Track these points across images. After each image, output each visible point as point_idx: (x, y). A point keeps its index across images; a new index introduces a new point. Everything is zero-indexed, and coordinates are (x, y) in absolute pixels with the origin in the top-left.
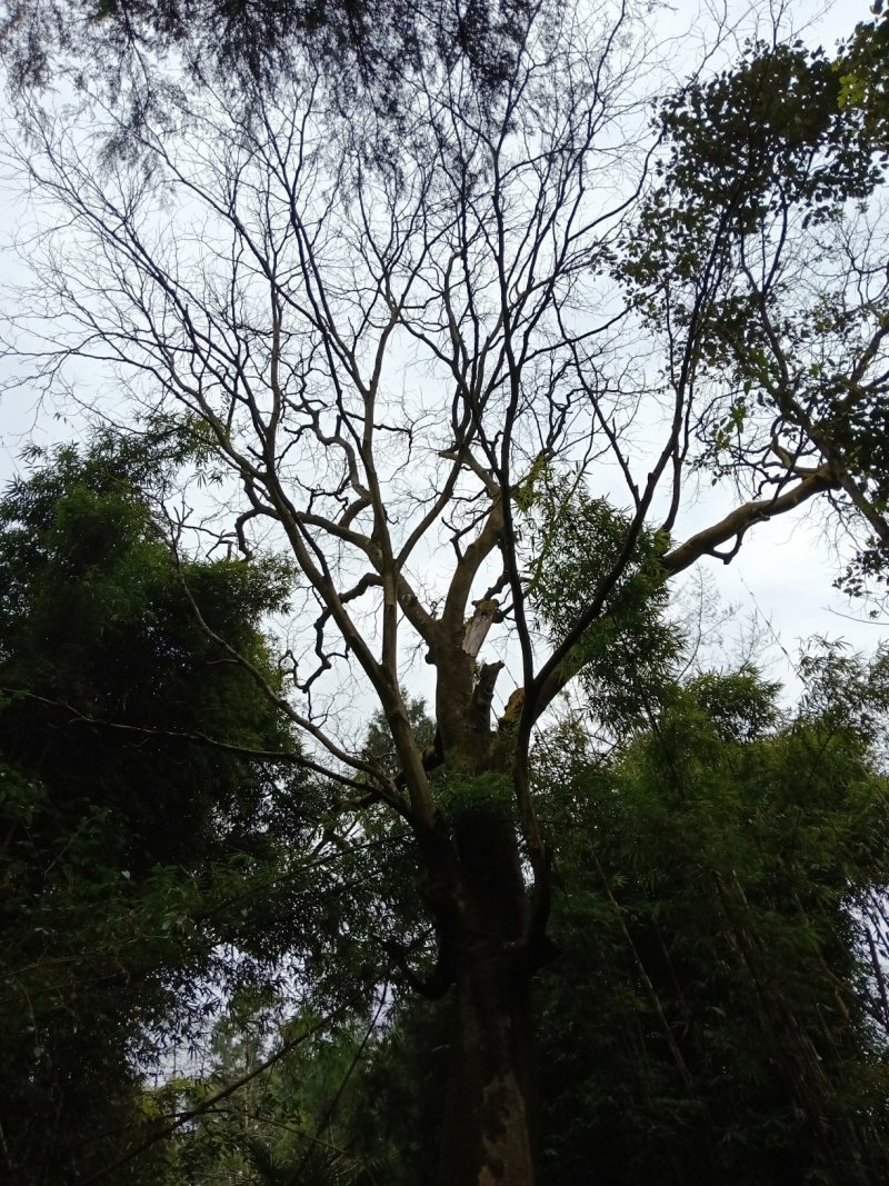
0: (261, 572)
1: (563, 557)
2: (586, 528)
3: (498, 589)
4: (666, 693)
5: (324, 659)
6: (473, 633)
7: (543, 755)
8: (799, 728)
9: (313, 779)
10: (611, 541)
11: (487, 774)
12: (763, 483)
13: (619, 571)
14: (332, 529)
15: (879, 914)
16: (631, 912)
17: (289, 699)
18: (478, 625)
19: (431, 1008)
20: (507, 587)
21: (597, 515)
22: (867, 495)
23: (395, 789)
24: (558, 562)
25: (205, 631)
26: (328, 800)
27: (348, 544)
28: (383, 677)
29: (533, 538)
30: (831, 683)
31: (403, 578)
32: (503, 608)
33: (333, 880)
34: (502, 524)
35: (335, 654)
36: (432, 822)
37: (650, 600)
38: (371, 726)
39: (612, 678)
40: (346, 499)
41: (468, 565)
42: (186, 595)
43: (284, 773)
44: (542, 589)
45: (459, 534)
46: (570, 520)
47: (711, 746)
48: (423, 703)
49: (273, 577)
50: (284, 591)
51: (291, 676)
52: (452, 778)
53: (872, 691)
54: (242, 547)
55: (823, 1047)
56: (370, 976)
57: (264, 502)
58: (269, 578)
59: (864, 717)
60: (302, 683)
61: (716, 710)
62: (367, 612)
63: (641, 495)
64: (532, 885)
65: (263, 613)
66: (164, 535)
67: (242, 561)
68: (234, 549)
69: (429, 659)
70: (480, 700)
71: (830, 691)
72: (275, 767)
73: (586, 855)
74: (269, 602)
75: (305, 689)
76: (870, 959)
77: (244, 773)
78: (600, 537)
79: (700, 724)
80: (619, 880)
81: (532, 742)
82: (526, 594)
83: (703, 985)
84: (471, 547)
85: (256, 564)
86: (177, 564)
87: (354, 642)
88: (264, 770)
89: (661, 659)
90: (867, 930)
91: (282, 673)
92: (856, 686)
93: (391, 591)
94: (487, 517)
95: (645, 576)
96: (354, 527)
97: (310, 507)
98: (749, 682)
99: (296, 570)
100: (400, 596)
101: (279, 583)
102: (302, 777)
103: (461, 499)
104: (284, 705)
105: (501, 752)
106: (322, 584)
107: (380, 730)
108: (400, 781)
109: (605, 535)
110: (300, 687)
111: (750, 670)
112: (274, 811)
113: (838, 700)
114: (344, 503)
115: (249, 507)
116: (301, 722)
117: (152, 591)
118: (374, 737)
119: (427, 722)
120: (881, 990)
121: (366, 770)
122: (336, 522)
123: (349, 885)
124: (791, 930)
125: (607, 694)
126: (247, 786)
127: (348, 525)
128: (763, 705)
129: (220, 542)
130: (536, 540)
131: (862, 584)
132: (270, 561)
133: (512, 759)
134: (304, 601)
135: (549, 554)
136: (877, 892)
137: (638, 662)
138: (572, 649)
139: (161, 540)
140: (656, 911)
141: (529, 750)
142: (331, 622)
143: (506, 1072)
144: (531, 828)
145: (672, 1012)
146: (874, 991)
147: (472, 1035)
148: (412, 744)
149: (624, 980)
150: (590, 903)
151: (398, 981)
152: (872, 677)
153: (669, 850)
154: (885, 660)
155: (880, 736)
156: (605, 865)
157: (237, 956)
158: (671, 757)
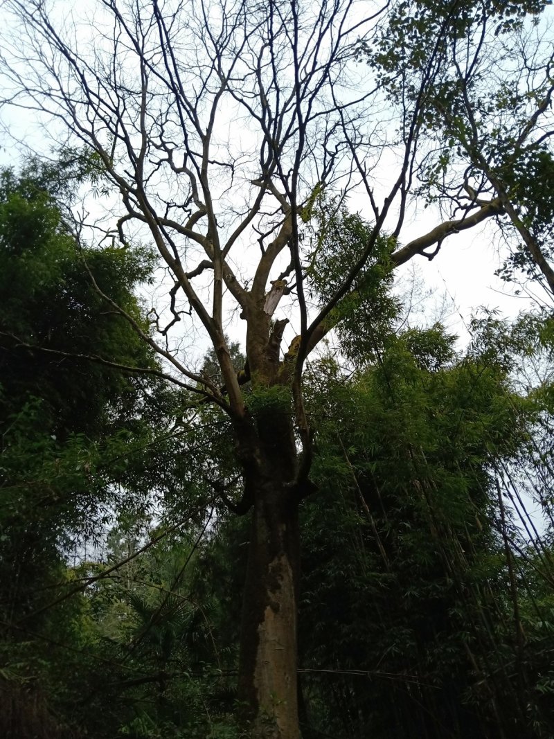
0: (134, 256)
1: (330, 252)
2: (345, 233)
3: (287, 274)
4: (386, 339)
5: (176, 315)
6: (270, 301)
7: (311, 376)
8: (466, 363)
9: (171, 388)
10: (361, 242)
11: (276, 387)
12: (456, 209)
13: (361, 264)
14: (181, 230)
15: (504, 472)
16: (359, 468)
17: (154, 339)
18: (273, 295)
19: (240, 521)
20: (293, 273)
21: (353, 225)
22: (520, 217)
23: (220, 394)
24: (326, 255)
25: (98, 293)
26: (178, 401)
27: (192, 241)
28: (213, 326)
29: (311, 239)
30: (487, 336)
31: (226, 264)
32: (289, 286)
33: (182, 447)
34: (291, 231)
35: (183, 312)
36: (242, 414)
37: (382, 281)
38: (206, 358)
39: (356, 330)
40: (190, 210)
41: (268, 256)
42: (86, 270)
43: (151, 384)
44: (315, 273)
45: (264, 236)
46: (335, 228)
47: (413, 371)
48: (238, 345)
49: (142, 259)
50: (150, 270)
51: (155, 324)
52: (255, 388)
53: (512, 341)
54: (122, 240)
55: (466, 545)
56: (203, 503)
57: (137, 210)
58: (139, 261)
59: (506, 356)
60: (162, 329)
61: (417, 351)
62: (203, 285)
63: (380, 213)
64: (301, 454)
65: (136, 284)
66: (71, 231)
67: (122, 249)
68: (117, 240)
69: (242, 317)
70: (274, 342)
71: (487, 340)
72: (145, 380)
73: (334, 436)
74: (140, 276)
75: (164, 333)
76: (497, 497)
77: (126, 383)
78: (354, 239)
79: (407, 359)
80: (353, 450)
81: (304, 368)
82: (305, 276)
83: (399, 510)
84: (271, 245)
85: (131, 251)
86: (80, 249)
87: (195, 303)
88: (138, 382)
89: (386, 319)
90: (497, 481)
91: (149, 322)
92: (503, 338)
93: (219, 271)
94: (281, 226)
95: (381, 265)
96: (195, 229)
97: (166, 215)
98: (439, 334)
99: (157, 256)
100: (224, 276)
101: (146, 264)
102: (163, 386)
103: (265, 213)
104: (150, 341)
105: (285, 375)
106: (175, 265)
107: (211, 360)
108: (223, 390)
109: (357, 238)
110: (161, 332)
111: (439, 327)
112: (145, 406)
113: (491, 346)
114: (189, 213)
115: (126, 213)
116: (162, 352)
117: (64, 266)
118: (208, 364)
119: (240, 356)
120: (502, 516)
121: (202, 382)
122: (184, 225)
123: (191, 450)
124: (452, 479)
125: (352, 339)
126: (127, 391)
127: (191, 228)
128: (446, 348)
129: (107, 236)
130: (313, 240)
131: (512, 273)
132: (140, 249)
133: (292, 378)
134: (163, 277)
135: (321, 250)
136: (505, 460)
137: (372, 320)
138: (331, 311)
139: (69, 234)
140: (374, 468)
141: (303, 373)
142: (181, 290)
143: (282, 555)
144: (302, 417)
145: (380, 525)
146: (498, 515)
147: (263, 535)
148: (231, 367)
149: (353, 507)
150: (335, 463)
151: (220, 506)
152: (513, 332)
153: (383, 432)
154: (522, 322)
155: (515, 368)
156: (345, 442)
157: (122, 491)
158: (388, 378)
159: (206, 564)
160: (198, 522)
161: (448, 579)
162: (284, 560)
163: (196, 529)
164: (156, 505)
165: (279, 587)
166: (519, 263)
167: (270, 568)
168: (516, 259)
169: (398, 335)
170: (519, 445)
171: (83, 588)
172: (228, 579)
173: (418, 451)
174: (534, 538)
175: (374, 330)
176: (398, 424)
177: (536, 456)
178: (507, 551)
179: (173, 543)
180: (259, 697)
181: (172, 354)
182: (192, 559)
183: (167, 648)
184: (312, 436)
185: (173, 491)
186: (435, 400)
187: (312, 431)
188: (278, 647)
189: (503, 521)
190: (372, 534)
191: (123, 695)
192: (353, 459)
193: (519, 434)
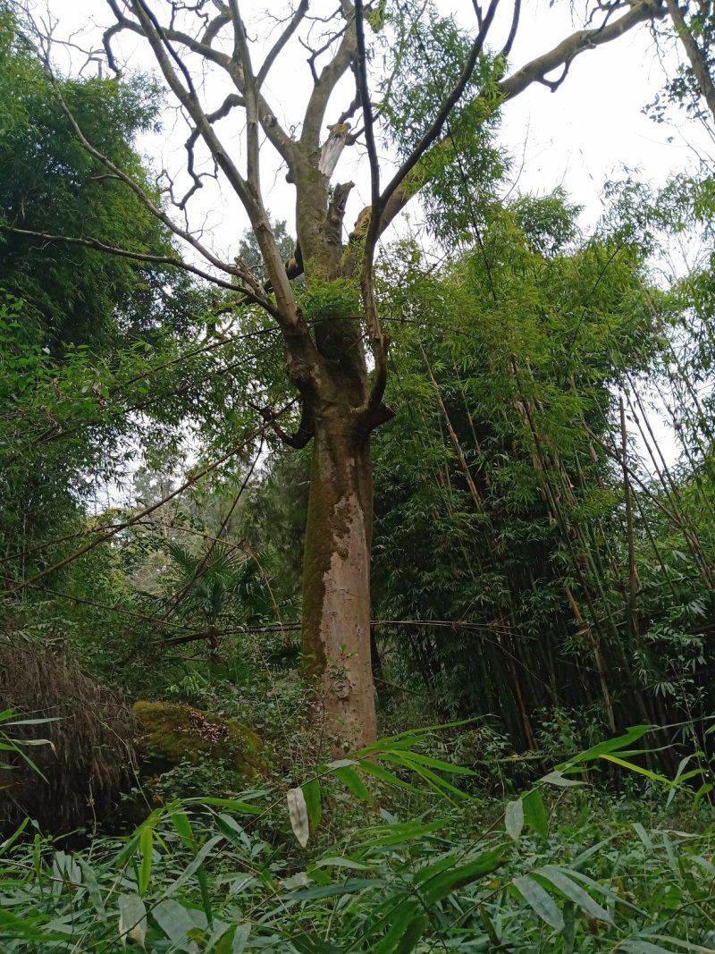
0: (132, 91)
1: (412, 78)
2: (433, 48)
3: (350, 114)
4: (487, 210)
5: (196, 178)
6: (327, 156)
7: (385, 265)
8: (593, 246)
9: (199, 285)
10: (456, 63)
11: (339, 280)
12: (595, 10)
13: (457, 95)
14: (195, 47)
15: (630, 388)
16: (447, 389)
17: (169, 214)
18: (332, 146)
19: (297, 457)
20: (360, 112)
21: (445, 35)
23: (263, 291)
24: (406, 82)
25: (85, 147)
26: (209, 304)
27: (212, 63)
28: (249, 193)
29: (384, 57)
30: (625, 205)
31: (262, 97)
32: (353, 133)
33: (217, 364)
34: (356, 46)
35: (205, 174)
36: (294, 319)
37: (485, 123)
38: (241, 242)
39: (447, 198)
40: (206, 15)
41: (323, 86)
42: (65, 112)
43: (169, 280)
44: (390, 111)
45: (315, 54)
46: (419, 39)
47: (524, 255)
48: (284, 223)
49: (143, 95)
50: (155, 110)
51: (168, 193)
52: (310, 283)
53: (657, 213)
54: (111, 65)
55: (575, 480)
56: (249, 435)
58: (139, 97)
59: (647, 234)
60: (179, 201)
61: (529, 228)
63: (484, 16)
64: (373, 372)
65: (137, 132)
66: (35, 49)
67: (113, 80)
68: (105, 66)
69: (289, 179)
70: (334, 217)
71: (623, 211)
72: (162, 275)
73: (416, 347)
74: (141, 121)
75: (182, 206)
76: (619, 421)
77: (135, 278)
78: (446, 58)
79: (516, 239)
80: (440, 366)
81: (376, 253)
82: (377, 117)
83: (495, 440)
84: (326, 69)
85: (126, 82)
86: (52, 79)
87: (221, 159)
88: (153, 277)
89: (490, 180)
90: (621, 400)
91: (159, 191)
92: (645, 208)
93: (253, 109)
94: (341, 38)
95: (483, 99)
96: (216, 45)
97: (172, 23)
98: (559, 203)
99: (164, 89)
100: (262, 119)
101: (148, 102)
102: (186, 284)
103: (317, 19)
104: (163, 217)
105: (351, 263)
106: (189, 100)
107: (249, 246)
108: (268, 287)
109: (451, 56)
110: (177, 205)
111: (561, 193)
112: (165, 311)
113: (629, 219)
114: (205, 19)
115: (115, 21)
116: (180, 233)
117: (32, 107)
118: (245, 251)
119: (288, 239)
120: (624, 444)
121: (239, 275)
122: (199, 40)
123: (230, 368)
124: (564, 398)
125: (442, 211)
126: (138, 291)
127: (209, 44)
128: (567, 223)
129: (90, 59)
130: (387, 59)
131: (665, 111)
132: (139, 78)
133: (360, 268)
134: (174, 120)
135: (399, 74)
136: (633, 374)
137: (470, 182)
138: (414, 168)
139: (34, 55)
140: (466, 387)
141: (374, 260)
142: (200, 140)
143: (351, 494)
144: (373, 323)
145: (470, 458)
146: (618, 443)
147: (326, 471)
148: (276, 253)
149: (438, 437)
150: (416, 383)
151: (271, 439)
152: (660, 200)
153: (480, 340)
154: (672, 185)
155: (657, 251)
156: (430, 355)
157: (145, 421)
158: (489, 266)
159: (258, 507)
160: (245, 459)
161: (551, 519)
162: (353, 500)
163: (243, 468)
164: (190, 437)
165: (347, 531)
166: (677, 94)
167: (336, 510)
168: (674, 88)
169: (505, 205)
170: (653, 355)
171: (109, 538)
172: (286, 524)
173: (523, 364)
174: (661, 468)
175: (471, 197)
176: (498, 328)
177: (673, 368)
178: (626, 485)
179: (217, 484)
180: (326, 652)
181: (195, 236)
182: (241, 502)
183: (216, 602)
184: (386, 348)
185: (210, 420)
186: (549, 296)
187: (387, 341)
188: (347, 597)
189: (624, 451)
190: (460, 468)
191: (169, 654)
192: (439, 377)
193: (655, 339)
